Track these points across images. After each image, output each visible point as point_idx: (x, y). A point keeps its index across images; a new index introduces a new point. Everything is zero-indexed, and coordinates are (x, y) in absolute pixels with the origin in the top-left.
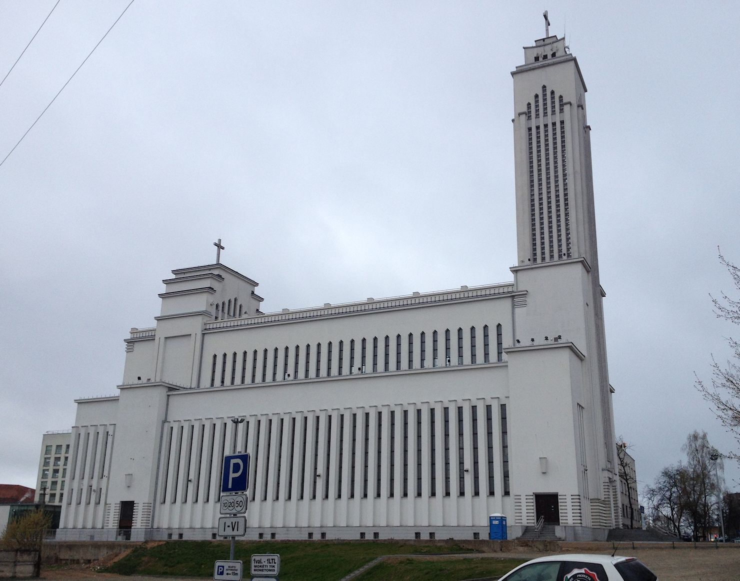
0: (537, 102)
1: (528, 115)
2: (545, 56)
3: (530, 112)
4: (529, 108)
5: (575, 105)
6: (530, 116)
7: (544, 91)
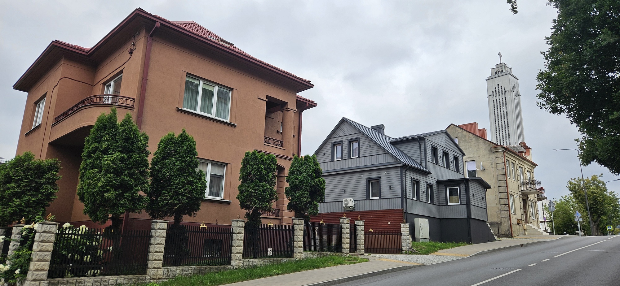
0: (496, 90)
2: (499, 71)
3: (493, 94)
4: (493, 93)
5: (510, 91)
6: (493, 96)
7: (498, 86)
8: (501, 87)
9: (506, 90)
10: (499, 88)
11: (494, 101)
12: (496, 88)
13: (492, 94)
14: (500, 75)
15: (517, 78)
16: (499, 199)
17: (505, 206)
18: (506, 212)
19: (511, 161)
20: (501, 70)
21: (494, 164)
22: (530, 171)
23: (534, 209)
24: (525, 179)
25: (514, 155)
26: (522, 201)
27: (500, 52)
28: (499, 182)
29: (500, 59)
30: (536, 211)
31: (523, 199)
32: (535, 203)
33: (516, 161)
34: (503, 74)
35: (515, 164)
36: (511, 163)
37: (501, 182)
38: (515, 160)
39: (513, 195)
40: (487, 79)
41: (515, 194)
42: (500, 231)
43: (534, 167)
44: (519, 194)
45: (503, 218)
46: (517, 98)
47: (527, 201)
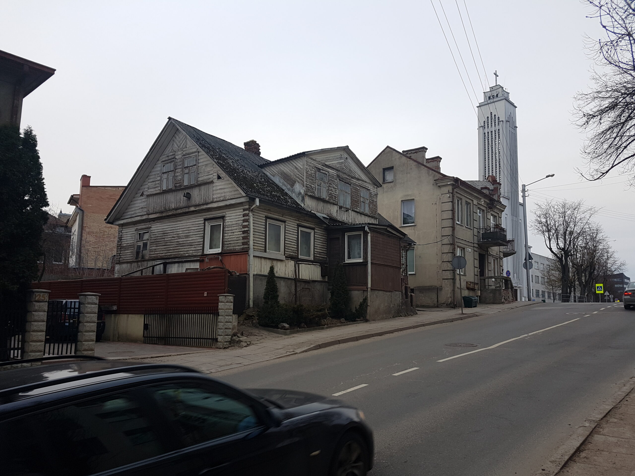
0: (488, 120)
1: (484, 127)
2: (493, 96)
3: (485, 125)
4: (485, 123)
5: (505, 122)
6: (485, 127)
7: (491, 115)
8: (495, 115)
9: (500, 120)
10: (492, 117)
11: (485, 133)
12: (488, 117)
13: (483, 125)
14: (495, 100)
15: (515, 105)
16: (441, 254)
17: (448, 263)
18: (448, 273)
19: (464, 199)
20: (495, 95)
21: (438, 204)
22: (496, 215)
23: (498, 268)
24: (486, 225)
25: (470, 192)
26: (477, 257)
27: (496, 71)
28: (443, 229)
29: (496, 80)
30: (499, 270)
31: (479, 254)
32: (499, 259)
33: (474, 200)
34: (497, 99)
35: (472, 204)
36: (464, 203)
37: (445, 229)
38: (472, 199)
39: (464, 249)
40: (478, 105)
41: (467, 247)
42: (439, 299)
43: (503, 209)
44: (474, 247)
45: (444, 280)
46: (512, 130)
47: (486, 256)
